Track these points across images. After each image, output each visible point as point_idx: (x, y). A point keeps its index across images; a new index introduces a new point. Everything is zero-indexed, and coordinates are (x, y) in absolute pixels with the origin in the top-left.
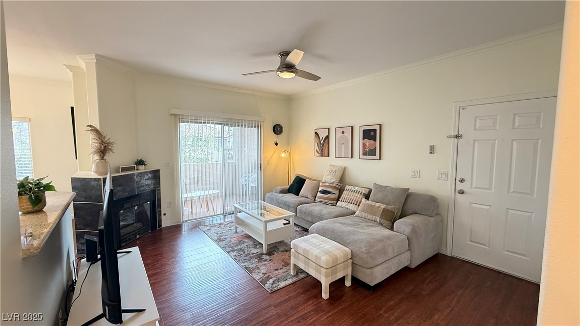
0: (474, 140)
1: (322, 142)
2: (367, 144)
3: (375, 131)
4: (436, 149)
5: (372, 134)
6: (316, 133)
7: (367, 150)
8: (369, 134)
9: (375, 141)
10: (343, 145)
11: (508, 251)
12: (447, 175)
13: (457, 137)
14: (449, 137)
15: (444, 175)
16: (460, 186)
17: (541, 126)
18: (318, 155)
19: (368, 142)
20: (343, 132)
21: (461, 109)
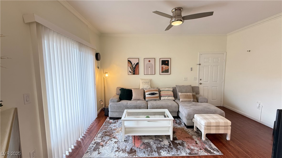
0: (204, 66)
1: (134, 66)
2: (164, 67)
3: (168, 61)
4: (193, 69)
5: (167, 62)
6: (128, 61)
7: (164, 70)
8: (165, 63)
9: (168, 66)
10: (149, 68)
11: (212, 99)
12: (196, 78)
13: (200, 64)
14: (197, 64)
15: (195, 79)
16: (201, 82)
17: (219, 62)
18: (131, 74)
19: (164, 66)
20: (149, 61)
21: (201, 55)
